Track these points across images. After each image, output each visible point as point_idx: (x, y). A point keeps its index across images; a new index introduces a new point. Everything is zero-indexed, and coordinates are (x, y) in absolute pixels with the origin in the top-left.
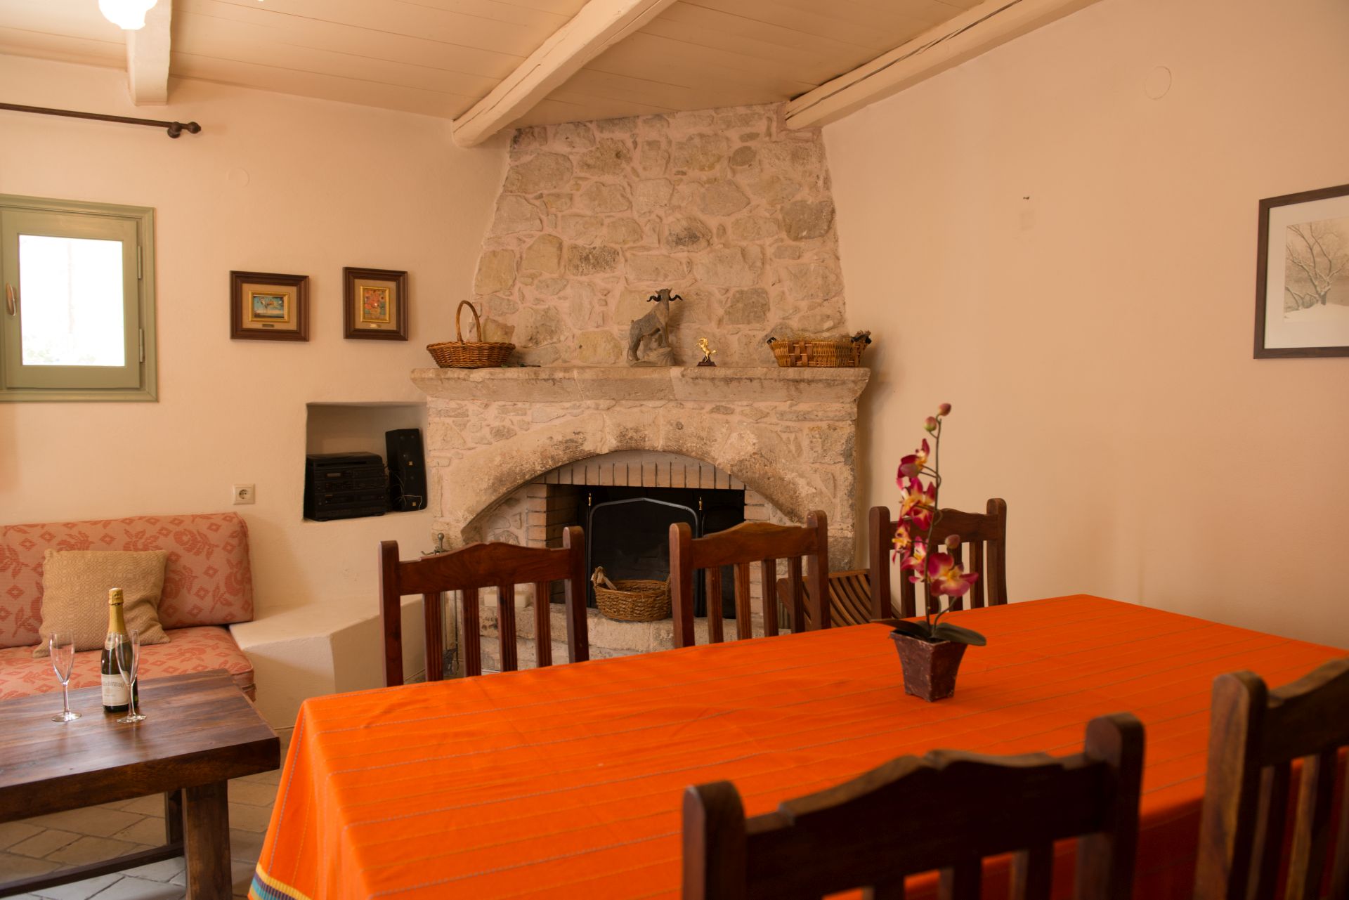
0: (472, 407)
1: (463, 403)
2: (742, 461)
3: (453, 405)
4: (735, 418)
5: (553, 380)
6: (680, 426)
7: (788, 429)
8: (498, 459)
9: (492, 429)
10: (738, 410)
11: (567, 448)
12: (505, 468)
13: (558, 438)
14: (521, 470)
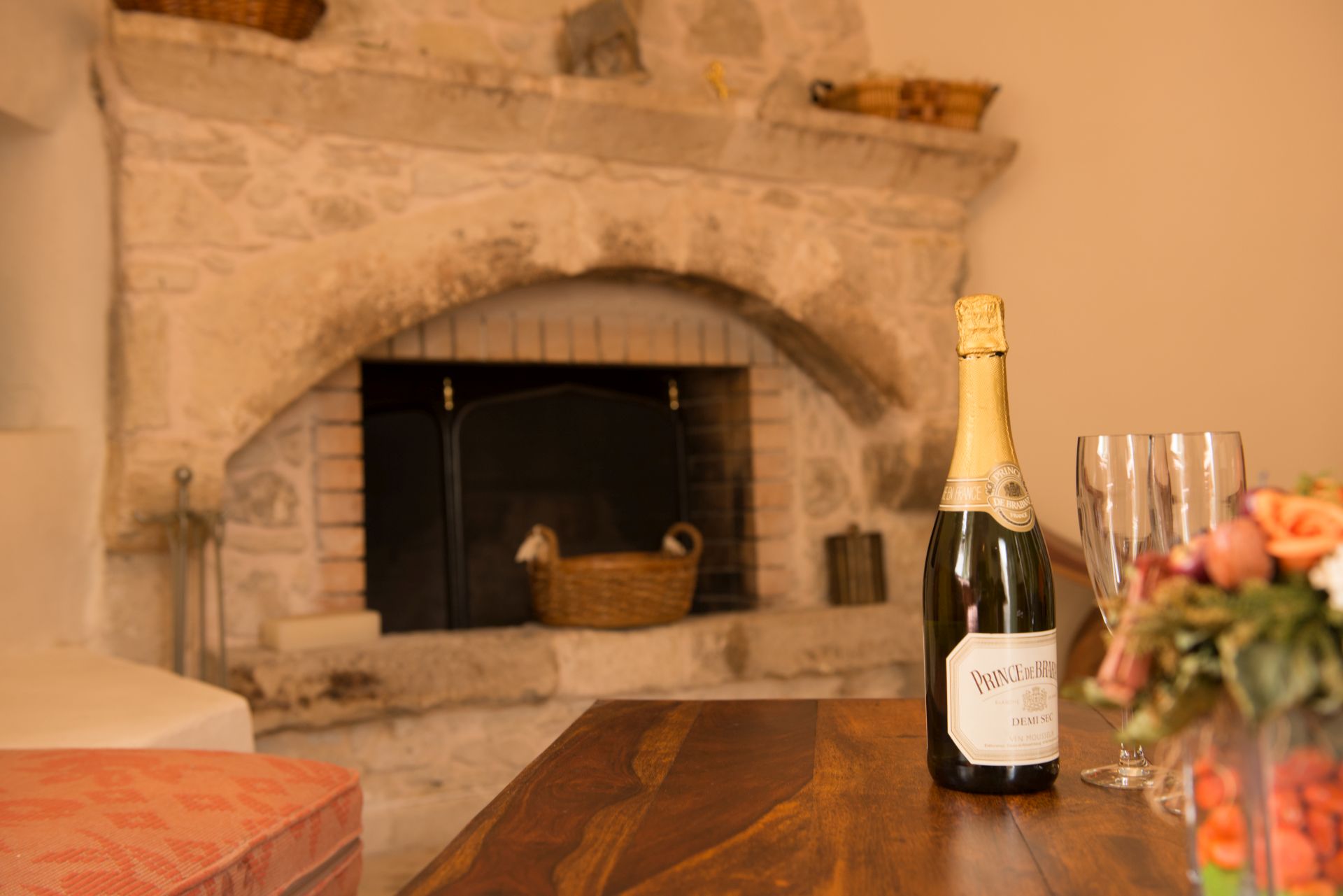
0: (251, 142)
1: (233, 130)
2: (817, 297)
3: (198, 131)
4: (800, 216)
5: (507, 93)
6: (713, 225)
7: (882, 243)
8: (329, 279)
9: (314, 206)
10: (806, 199)
11: (498, 257)
12: (351, 299)
13: (477, 233)
14: (391, 306)
